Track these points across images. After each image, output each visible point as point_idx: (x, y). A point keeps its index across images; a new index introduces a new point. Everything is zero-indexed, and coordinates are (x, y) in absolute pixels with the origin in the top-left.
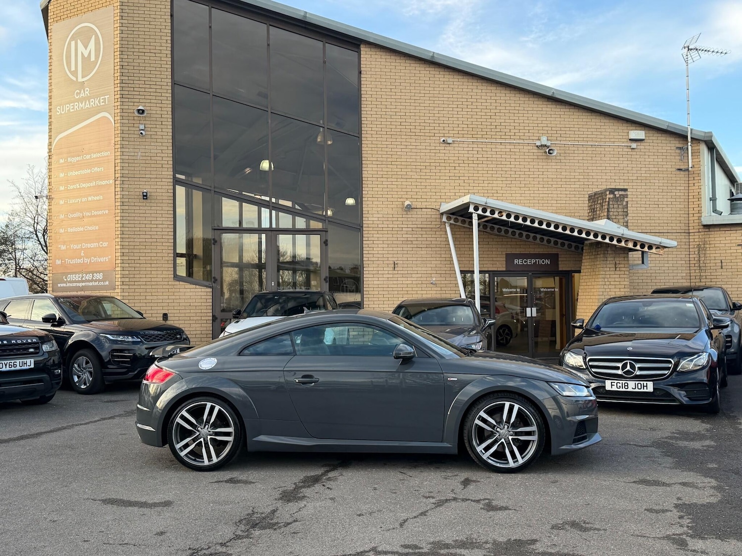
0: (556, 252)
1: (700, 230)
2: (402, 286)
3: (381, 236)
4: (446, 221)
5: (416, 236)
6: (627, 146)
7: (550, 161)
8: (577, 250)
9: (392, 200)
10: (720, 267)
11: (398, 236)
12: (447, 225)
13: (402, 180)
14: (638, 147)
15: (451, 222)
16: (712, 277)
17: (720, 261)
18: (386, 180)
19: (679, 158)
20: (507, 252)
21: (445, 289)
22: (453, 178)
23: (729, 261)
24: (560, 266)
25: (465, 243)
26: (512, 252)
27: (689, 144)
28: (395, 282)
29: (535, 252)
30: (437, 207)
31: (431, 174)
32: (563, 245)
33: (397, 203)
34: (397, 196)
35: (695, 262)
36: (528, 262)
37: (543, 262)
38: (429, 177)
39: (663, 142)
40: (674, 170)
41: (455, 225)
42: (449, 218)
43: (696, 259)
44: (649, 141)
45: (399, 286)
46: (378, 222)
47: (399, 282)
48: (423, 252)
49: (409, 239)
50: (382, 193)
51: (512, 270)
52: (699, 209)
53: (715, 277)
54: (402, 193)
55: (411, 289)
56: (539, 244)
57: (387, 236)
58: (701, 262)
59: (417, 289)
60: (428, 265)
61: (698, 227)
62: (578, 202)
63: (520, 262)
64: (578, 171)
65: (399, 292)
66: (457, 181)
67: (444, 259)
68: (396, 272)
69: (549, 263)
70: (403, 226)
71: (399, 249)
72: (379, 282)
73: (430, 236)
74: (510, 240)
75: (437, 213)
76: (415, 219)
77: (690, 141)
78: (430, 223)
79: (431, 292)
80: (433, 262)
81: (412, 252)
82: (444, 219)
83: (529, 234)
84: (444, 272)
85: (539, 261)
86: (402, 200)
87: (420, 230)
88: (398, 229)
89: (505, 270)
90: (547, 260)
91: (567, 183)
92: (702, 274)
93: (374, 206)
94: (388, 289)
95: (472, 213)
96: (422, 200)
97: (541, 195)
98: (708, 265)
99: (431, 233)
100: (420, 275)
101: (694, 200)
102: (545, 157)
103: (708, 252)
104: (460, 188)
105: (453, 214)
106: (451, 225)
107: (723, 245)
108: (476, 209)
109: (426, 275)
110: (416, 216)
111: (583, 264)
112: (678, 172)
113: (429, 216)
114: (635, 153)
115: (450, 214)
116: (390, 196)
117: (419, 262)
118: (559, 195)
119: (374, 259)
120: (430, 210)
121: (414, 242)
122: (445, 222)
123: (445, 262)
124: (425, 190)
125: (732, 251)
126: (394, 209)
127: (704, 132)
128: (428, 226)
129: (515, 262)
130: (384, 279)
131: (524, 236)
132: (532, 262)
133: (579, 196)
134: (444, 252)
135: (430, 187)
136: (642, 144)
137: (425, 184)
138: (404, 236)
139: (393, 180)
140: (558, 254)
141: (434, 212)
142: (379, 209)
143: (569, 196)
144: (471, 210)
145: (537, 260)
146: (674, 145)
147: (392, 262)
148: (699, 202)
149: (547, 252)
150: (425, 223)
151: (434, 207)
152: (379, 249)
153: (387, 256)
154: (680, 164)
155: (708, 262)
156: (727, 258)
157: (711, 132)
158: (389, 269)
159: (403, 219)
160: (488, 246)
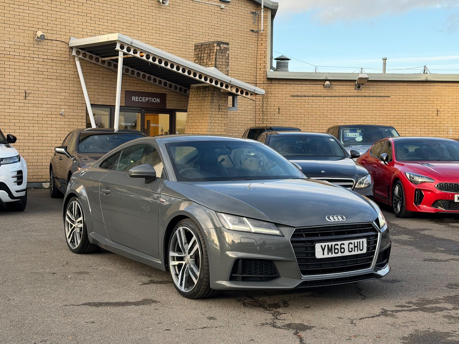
0: (165, 93)
1: (265, 82)
2: (32, 115)
3: (13, 63)
4: (76, 55)
5: (47, 67)
6: (218, 5)
7: (161, 10)
8: (181, 92)
9: (24, 28)
10: (278, 113)
11: (30, 65)
12: (76, 59)
13: (33, 9)
14: (226, 8)
15: (79, 56)
16: (272, 120)
17: (278, 108)
18: (18, 7)
19: (252, 21)
20: (127, 90)
21: (73, 120)
22: (81, 14)
23: (284, 108)
24: (167, 105)
25: (91, 78)
26: (131, 90)
27: (262, 10)
28: (26, 111)
29: (148, 91)
30: (67, 41)
31: (61, 7)
32: (171, 86)
33: (29, 32)
34: (28, 25)
35: (260, 107)
36: (143, 99)
37: (155, 100)
38: (59, 10)
39: (243, 6)
40: (249, 30)
41: (82, 60)
42: (78, 53)
43: (261, 105)
44: (233, 4)
45: (30, 115)
46: (10, 50)
47: (30, 112)
48: (53, 84)
49: (40, 69)
50: (14, 20)
51: (130, 106)
52: (265, 65)
53: (274, 120)
54: (34, 23)
55: (41, 119)
56: (152, 84)
57: (19, 64)
58: (264, 107)
59: (47, 119)
60: (58, 97)
61: (263, 80)
62: (181, 50)
63: (136, 99)
64: (183, 22)
65: (31, 122)
66: (84, 17)
67: (72, 92)
68: (27, 101)
69: (159, 102)
70: (34, 56)
71: (30, 78)
72: (10, 111)
73: (60, 68)
74: (129, 78)
75: (67, 46)
76: (46, 50)
77: (263, 8)
78: (59, 55)
79: (60, 123)
80: (62, 94)
81: (43, 83)
82: (74, 53)
83: (146, 74)
84: (72, 104)
85: (151, 99)
86: (33, 29)
87: (51, 61)
88: (29, 59)
89: (124, 105)
90: (157, 99)
91: (174, 32)
92: (264, 117)
93: (6, 32)
94: (19, 118)
95: (118, 51)
96: (53, 32)
97: (154, 40)
98: (270, 110)
99: (60, 65)
100: (50, 106)
101: (261, 57)
102: (158, 6)
103: (269, 100)
104: (87, 24)
105: (82, 49)
106: (80, 59)
107: (281, 95)
108: (122, 47)
109: (56, 106)
110: (46, 47)
111: (189, 104)
112: (251, 33)
113: (59, 49)
114: (222, 13)
115: (80, 49)
116: (22, 24)
117: (50, 93)
118: (168, 42)
119: (6, 87)
120: (59, 43)
121: (44, 73)
122: (74, 56)
123: (74, 95)
124: (56, 23)
125: (286, 100)
126: (25, 38)
127: (273, 2)
128: (58, 58)
129: (133, 99)
130: (15, 108)
131: (141, 75)
132: (146, 100)
133: (182, 44)
134: (72, 85)
135: (60, 20)
136: (228, 6)
137: (55, 16)
138: (35, 66)
139: (24, 8)
140: (165, 94)
141: (64, 45)
142: (11, 36)
143: (175, 43)
144: (118, 47)
145: (150, 98)
146: (249, 10)
147: (24, 91)
148: (264, 60)
149: (158, 92)
150: (55, 55)
151: (64, 41)
152: (10, 77)
153: (18, 84)
154: (252, 26)
155: (269, 108)
156: (283, 105)
157: (278, 3)
158: (20, 98)
159: (34, 49)
160: (110, 82)
